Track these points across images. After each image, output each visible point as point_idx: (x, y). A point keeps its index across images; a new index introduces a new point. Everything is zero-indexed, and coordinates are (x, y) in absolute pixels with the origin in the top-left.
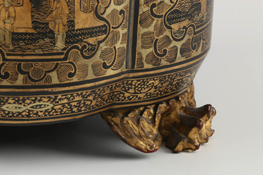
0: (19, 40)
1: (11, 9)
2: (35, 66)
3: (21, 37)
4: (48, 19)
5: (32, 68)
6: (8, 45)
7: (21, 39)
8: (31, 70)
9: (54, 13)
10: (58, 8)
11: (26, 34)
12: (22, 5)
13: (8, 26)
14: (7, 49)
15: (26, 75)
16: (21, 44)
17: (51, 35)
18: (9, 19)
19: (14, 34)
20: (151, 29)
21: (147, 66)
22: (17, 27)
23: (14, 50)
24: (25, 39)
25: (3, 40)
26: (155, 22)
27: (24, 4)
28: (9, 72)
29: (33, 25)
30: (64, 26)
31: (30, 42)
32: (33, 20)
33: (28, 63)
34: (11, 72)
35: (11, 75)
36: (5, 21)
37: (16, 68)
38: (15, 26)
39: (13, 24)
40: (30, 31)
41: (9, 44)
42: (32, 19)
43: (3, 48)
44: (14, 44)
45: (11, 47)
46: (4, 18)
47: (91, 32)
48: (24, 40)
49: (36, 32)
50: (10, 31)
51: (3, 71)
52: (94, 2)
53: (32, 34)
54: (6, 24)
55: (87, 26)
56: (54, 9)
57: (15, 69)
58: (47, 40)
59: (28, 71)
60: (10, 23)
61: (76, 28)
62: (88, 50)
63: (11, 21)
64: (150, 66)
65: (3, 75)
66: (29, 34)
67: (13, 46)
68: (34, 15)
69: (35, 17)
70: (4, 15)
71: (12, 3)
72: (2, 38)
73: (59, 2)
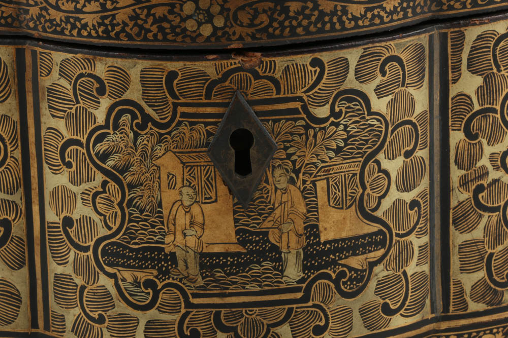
0: (213, 267)
1: (196, 209)
2: (247, 316)
3: (217, 261)
4: (267, 224)
5: (243, 320)
6: (194, 277)
7: (217, 265)
8: (239, 324)
9: (278, 212)
10: (285, 202)
11: (226, 255)
12: (216, 201)
13: (192, 242)
14: (192, 285)
15: (232, 334)
16: (219, 274)
17: (275, 254)
18: (192, 228)
19: (203, 255)
20: (478, 233)
21: (473, 307)
22: (209, 242)
23: (205, 285)
24: (225, 264)
25: (185, 268)
26: (484, 221)
27: (218, 199)
28: (199, 329)
29: (238, 237)
30: (300, 235)
31: (235, 269)
32: (237, 228)
33: (234, 310)
34: (202, 329)
35: (203, 334)
36: (185, 231)
37: (212, 321)
38: (204, 242)
39: (201, 237)
40: (234, 249)
41: (196, 276)
42: (236, 226)
43: (184, 284)
44: (204, 275)
45: (200, 282)
46: (184, 227)
47: (354, 245)
48: (223, 266)
49: (244, 251)
50: (196, 251)
51: (188, 328)
52: (356, 188)
53: (238, 254)
54: (187, 237)
55: (344, 235)
56: (276, 205)
57: (209, 323)
58: (267, 265)
59: (235, 325)
60: (196, 236)
61: (322, 240)
62: (350, 279)
63: (197, 232)
64: (481, 307)
65: (189, 334)
66: (232, 255)
67: (203, 278)
68: (240, 217)
69: (240, 222)
70: (182, 220)
71: (196, 199)
72: (181, 264)
73: (285, 191)
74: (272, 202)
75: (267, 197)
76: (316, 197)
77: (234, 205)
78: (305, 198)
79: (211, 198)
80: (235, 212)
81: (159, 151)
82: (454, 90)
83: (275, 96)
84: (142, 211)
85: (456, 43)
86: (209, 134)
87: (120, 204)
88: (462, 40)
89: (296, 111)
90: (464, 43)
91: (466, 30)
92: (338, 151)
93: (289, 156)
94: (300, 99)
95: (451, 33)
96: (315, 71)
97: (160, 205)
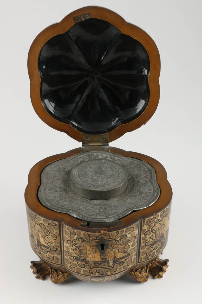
0: (96, 263)
1: (93, 255)
2: (102, 271)
4: (107, 257)
11: (98, 262)
12: (97, 254)
13: (92, 259)
14: (92, 266)
15: (99, 273)
16: (97, 265)
19: (94, 262)
31: (100, 264)
33: (100, 270)
34: (93, 272)
37: (95, 271)
39: (94, 259)
40: (100, 261)
41: (93, 264)
42: (101, 258)
43: (90, 265)
49: (102, 261)
51: (91, 272)
55: (121, 257)
58: (106, 263)
61: (117, 258)
62: (122, 263)
66: (100, 262)
68: (101, 256)
70: (90, 256)
71: (93, 253)
72: (90, 263)
73: (110, 252)
76: (116, 252)
77: (100, 254)
81: (87, 245)
84: (83, 254)
87: (79, 252)
97: (86, 253)
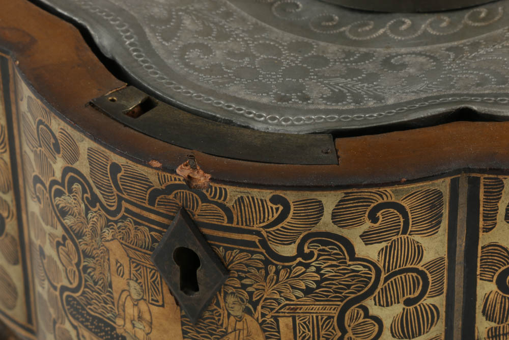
1: (143, 306)
9: (231, 337)
10: (240, 330)
12: (163, 306)
13: (140, 334)
18: (140, 323)
27: (165, 305)
36: (133, 322)
39: (149, 334)
42: (184, 337)
46: (132, 317)
52: (333, 331)
54: (136, 329)
56: (230, 330)
60: (144, 331)
63: (144, 327)
68: (188, 330)
69: (189, 334)
70: (131, 311)
71: (143, 296)
73: (240, 319)
74: (224, 326)
75: (219, 320)
76: (279, 332)
77: (182, 317)
78: (265, 331)
79: (157, 301)
80: (183, 324)
81: (108, 234)
82: (484, 239)
83: (225, 223)
84: (95, 283)
85: (491, 190)
86: (154, 240)
88: (500, 188)
89: (252, 244)
90: (503, 192)
91: (505, 178)
92: (308, 291)
93: (244, 287)
94: (258, 233)
95: (485, 178)
96: (277, 209)
97: (111, 286)
